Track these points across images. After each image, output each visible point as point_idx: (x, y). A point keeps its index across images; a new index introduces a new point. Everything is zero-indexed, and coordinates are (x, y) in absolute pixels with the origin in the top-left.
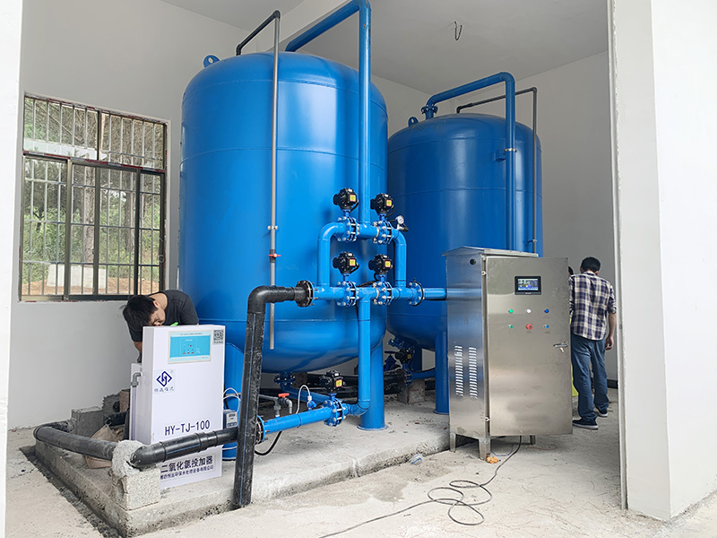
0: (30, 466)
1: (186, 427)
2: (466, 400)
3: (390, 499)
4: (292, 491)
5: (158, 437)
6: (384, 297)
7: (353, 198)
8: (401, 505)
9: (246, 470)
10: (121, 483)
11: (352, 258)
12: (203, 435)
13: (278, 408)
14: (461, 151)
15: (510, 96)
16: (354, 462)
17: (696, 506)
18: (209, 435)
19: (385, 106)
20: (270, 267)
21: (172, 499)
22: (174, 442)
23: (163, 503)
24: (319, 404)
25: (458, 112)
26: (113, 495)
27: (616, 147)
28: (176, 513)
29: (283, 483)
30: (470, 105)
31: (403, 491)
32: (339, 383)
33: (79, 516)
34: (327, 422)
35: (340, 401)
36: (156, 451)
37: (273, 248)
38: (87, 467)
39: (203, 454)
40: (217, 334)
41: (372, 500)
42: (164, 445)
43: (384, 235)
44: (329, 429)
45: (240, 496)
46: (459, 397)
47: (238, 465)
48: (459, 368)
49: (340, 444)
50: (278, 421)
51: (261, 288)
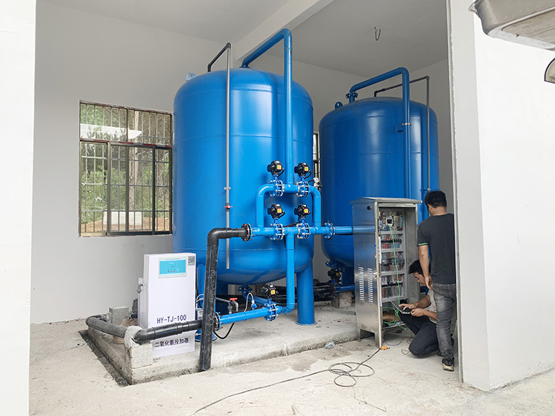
0: (82, 342)
1: (171, 319)
2: (367, 306)
4: (241, 362)
5: (152, 323)
6: (304, 234)
7: (279, 167)
9: (207, 347)
10: (129, 352)
11: (279, 207)
13: (230, 307)
15: (406, 84)
16: (285, 345)
18: (183, 324)
20: (226, 214)
21: (160, 363)
22: (160, 328)
23: (154, 365)
24: (260, 306)
25: (375, 96)
26: (125, 360)
28: (162, 372)
29: (234, 357)
30: (383, 90)
31: (312, 365)
32: (273, 292)
34: (266, 317)
35: (275, 305)
36: (149, 333)
37: (228, 202)
40: (191, 260)
41: (290, 370)
42: (154, 329)
43: (303, 191)
45: (204, 364)
46: (362, 303)
47: (202, 344)
48: (362, 283)
49: (279, 334)
50: (230, 317)
51: (215, 230)
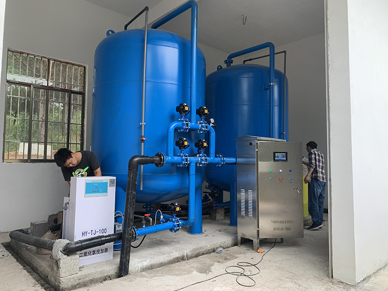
0: (7, 253)
1: (94, 232)
2: (247, 219)
3: (205, 272)
4: (151, 268)
5: (78, 237)
6: (203, 162)
7: (187, 108)
8: (210, 275)
9: (127, 256)
10: (57, 263)
11: (186, 141)
12: (103, 237)
13: (144, 222)
14: (245, 84)
15: (272, 55)
16: (186, 252)
17: (369, 277)
18: (106, 237)
19: (205, 60)
20: (141, 145)
21: (85, 271)
22: (86, 240)
23: (80, 274)
24: (167, 220)
25: (244, 63)
26: (52, 269)
27: (328, 83)
28: (87, 279)
29: (146, 263)
30: (251, 60)
31: (212, 268)
32: (178, 209)
33: (34, 281)
34: (171, 230)
35: (178, 219)
36: (77, 245)
37: (143, 135)
38: (39, 254)
39: (103, 247)
40: (112, 182)
41: (195, 272)
42: (81, 242)
43: (203, 129)
44: (172, 234)
45: (123, 270)
46: (243, 217)
47: (122, 253)
48: (243, 201)
49: (178, 242)
50: (144, 229)
51: (136, 157)
